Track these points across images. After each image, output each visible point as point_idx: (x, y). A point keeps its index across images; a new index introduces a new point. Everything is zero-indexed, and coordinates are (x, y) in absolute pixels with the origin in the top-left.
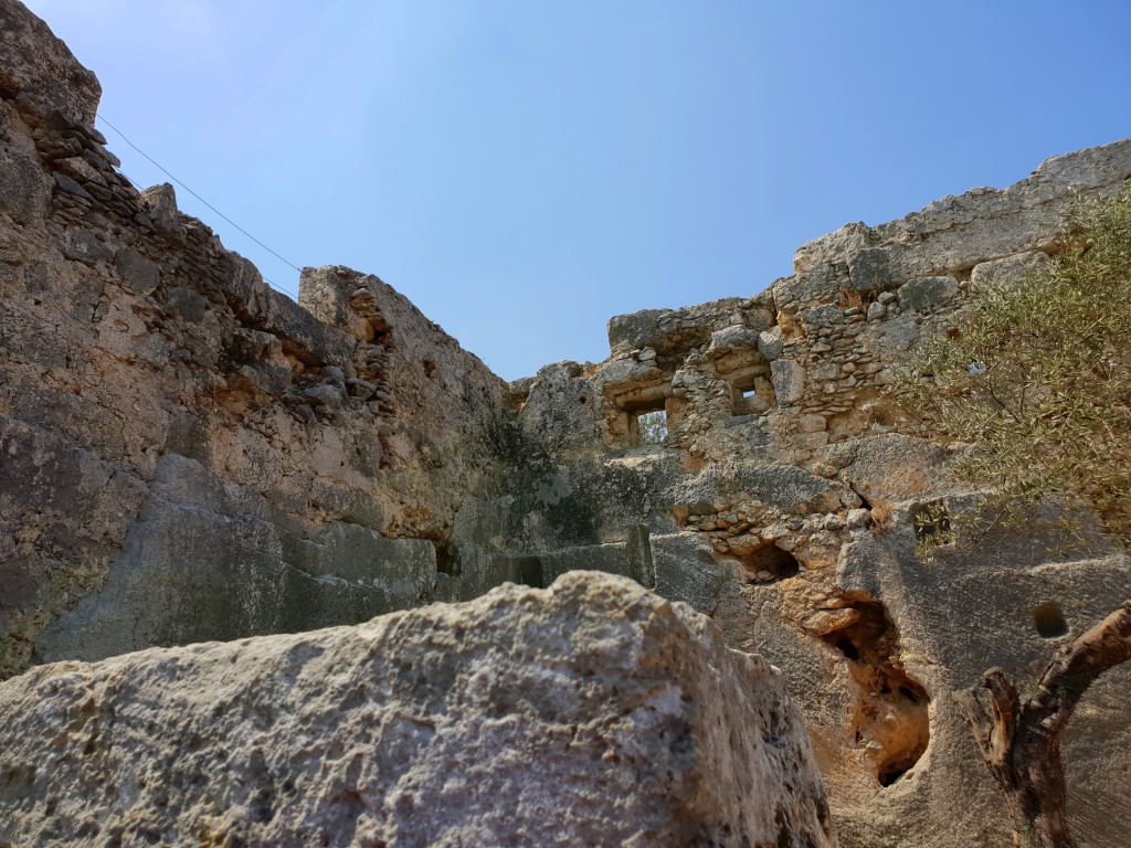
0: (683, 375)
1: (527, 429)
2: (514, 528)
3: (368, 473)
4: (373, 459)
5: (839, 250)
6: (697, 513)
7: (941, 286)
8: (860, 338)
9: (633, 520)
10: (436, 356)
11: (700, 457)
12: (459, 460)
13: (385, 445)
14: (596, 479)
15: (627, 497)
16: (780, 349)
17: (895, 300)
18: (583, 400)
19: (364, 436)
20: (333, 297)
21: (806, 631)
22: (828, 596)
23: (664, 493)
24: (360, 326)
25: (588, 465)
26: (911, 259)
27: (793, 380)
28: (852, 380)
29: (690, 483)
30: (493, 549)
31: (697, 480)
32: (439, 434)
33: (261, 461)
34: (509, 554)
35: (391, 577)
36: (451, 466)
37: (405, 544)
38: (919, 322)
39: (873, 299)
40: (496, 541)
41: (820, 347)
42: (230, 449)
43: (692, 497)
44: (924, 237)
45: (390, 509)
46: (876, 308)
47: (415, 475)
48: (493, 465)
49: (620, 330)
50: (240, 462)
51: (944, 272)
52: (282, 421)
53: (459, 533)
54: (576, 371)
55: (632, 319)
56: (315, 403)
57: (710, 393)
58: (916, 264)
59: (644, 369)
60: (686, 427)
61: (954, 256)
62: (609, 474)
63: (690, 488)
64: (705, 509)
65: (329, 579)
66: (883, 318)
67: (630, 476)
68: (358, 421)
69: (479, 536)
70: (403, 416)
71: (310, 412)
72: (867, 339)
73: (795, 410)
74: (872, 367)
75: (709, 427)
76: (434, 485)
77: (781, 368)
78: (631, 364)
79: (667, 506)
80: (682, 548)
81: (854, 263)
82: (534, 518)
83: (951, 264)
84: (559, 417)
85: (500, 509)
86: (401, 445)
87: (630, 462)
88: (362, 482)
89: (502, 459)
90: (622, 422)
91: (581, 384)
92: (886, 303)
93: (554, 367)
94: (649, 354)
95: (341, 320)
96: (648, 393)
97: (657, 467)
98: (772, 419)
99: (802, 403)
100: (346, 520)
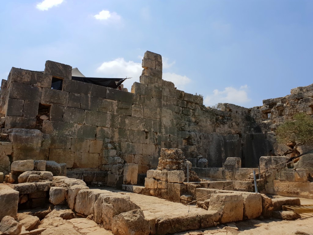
0: (273, 110)
1: (251, 116)
2: (250, 130)
3: (230, 128)
4: (231, 126)
5: (296, 91)
6: (274, 129)
7: (309, 99)
8: (297, 106)
9: (265, 130)
10: (237, 110)
11: (275, 122)
12: (241, 123)
13: (232, 124)
14: (261, 124)
15: (265, 127)
16: (286, 107)
17: (302, 101)
18: (259, 112)
19: (230, 124)
20: (225, 108)
21: (286, 145)
22: (290, 141)
23: (270, 126)
24: (228, 110)
25: (260, 122)
26: (305, 94)
27: (287, 111)
28: (295, 112)
29: (273, 125)
30: (247, 133)
31: (274, 125)
32: (238, 120)
33: (220, 130)
34: (249, 134)
35: (234, 139)
36: (240, 124)
37: (235, 135)
38: (305, 104)
39: (299, 100)
40: (247, 132)
41: (291, 107)
42: (218, 130)
43: (273, 127)
44: (308, 91)
45: (233, 131)
46: (299, 101)
47: (236, 127)
48: (246, 122)
49: (264, 102)
50: (218, 131)
51: (310, 96)
52: (221, 126)
53: (242, 132)
54: (258, 108)
55: (266, 100)
56: (224, 122)
57: (276, 113)
58: (306, 95)
59: (267, 108)
60: (273, 117)
61: (312, 94)
62: (262, 123)
63: (273, 126)
64: (275, 129)
65: (228, 141)
66: (300, 103)
67: (265, 124)
68: (229, 123)
69: (245, 132)
70: (234, 120)
71: (224, 123)
72: (298, 106)
73: (288, 116)
74: (298, 110)
75: (276, 118)
76: (238, 127)
77: (286, 110)
78: (265, 108)
79: (270, 128)
80: (272, 134)
81: (297, 94)
82: (252, 129)
83: (311, 95)
84: (256, 115)
85: (248, 127)
86: (234, 124)
87: (265, 122)
88: (230, 129)
89: (248, 121)
90: (265, 116)
91: (259, 110)
92: (301, 101)
93: (255, 107)
94: (268, 106)
95: (226, 110)
96: (268, 111)
97: (269, 123)
98: (284, 117)
99: (288, 115)
100: (229, 134)
